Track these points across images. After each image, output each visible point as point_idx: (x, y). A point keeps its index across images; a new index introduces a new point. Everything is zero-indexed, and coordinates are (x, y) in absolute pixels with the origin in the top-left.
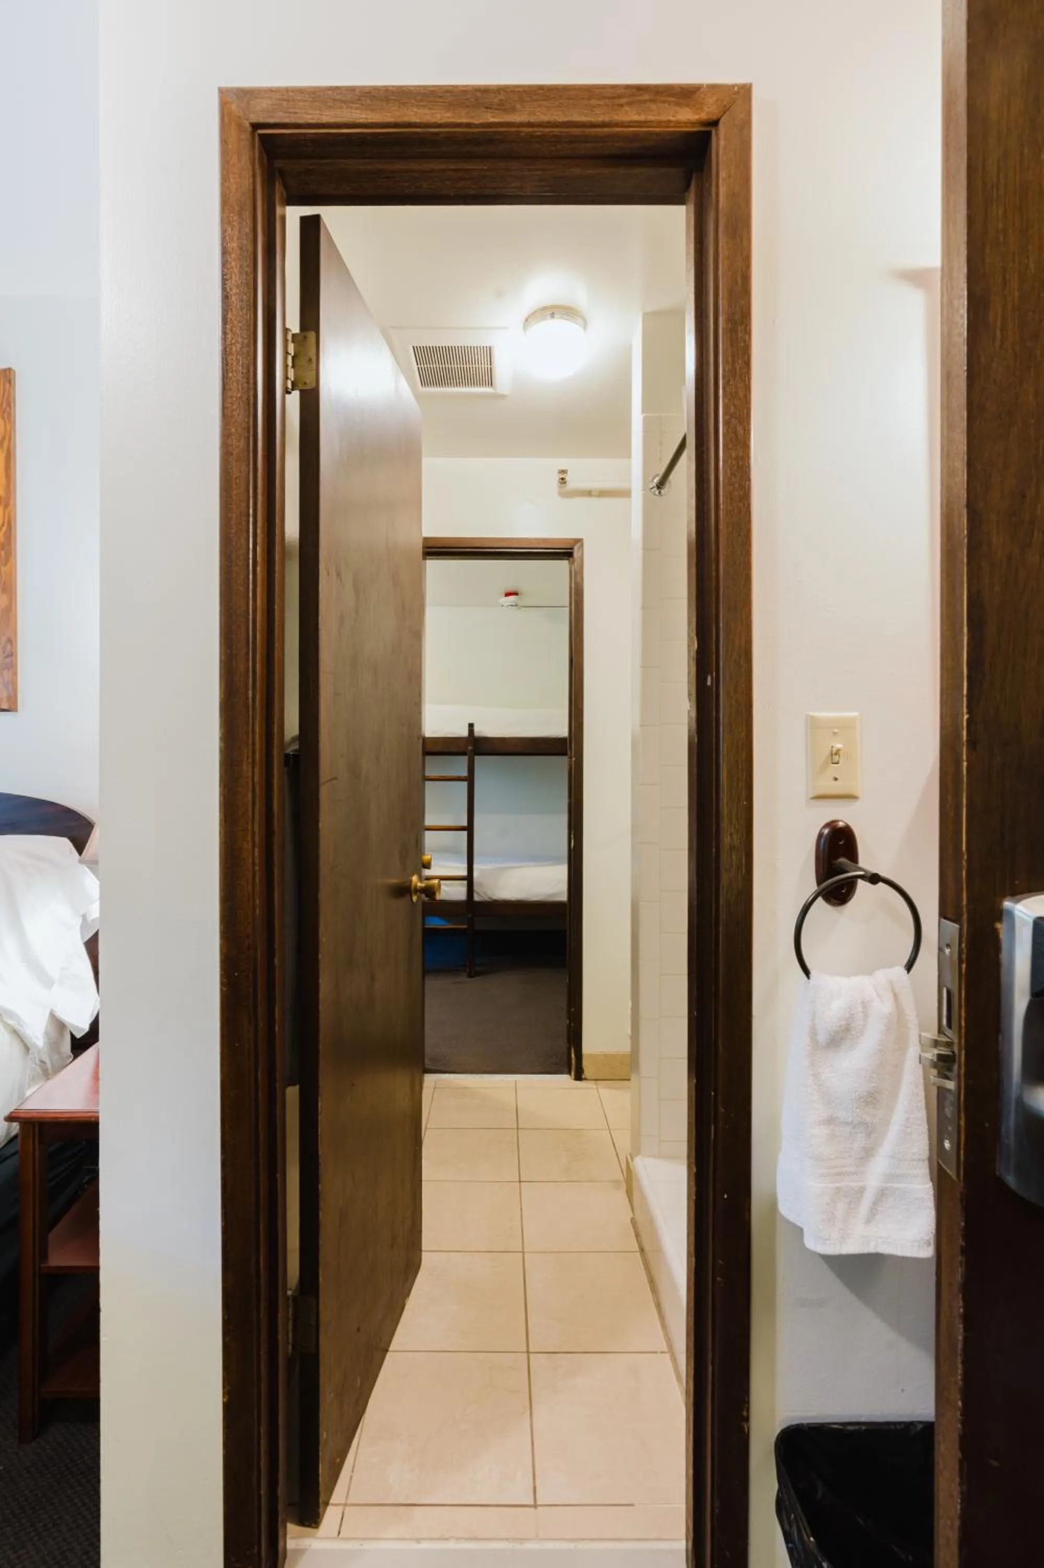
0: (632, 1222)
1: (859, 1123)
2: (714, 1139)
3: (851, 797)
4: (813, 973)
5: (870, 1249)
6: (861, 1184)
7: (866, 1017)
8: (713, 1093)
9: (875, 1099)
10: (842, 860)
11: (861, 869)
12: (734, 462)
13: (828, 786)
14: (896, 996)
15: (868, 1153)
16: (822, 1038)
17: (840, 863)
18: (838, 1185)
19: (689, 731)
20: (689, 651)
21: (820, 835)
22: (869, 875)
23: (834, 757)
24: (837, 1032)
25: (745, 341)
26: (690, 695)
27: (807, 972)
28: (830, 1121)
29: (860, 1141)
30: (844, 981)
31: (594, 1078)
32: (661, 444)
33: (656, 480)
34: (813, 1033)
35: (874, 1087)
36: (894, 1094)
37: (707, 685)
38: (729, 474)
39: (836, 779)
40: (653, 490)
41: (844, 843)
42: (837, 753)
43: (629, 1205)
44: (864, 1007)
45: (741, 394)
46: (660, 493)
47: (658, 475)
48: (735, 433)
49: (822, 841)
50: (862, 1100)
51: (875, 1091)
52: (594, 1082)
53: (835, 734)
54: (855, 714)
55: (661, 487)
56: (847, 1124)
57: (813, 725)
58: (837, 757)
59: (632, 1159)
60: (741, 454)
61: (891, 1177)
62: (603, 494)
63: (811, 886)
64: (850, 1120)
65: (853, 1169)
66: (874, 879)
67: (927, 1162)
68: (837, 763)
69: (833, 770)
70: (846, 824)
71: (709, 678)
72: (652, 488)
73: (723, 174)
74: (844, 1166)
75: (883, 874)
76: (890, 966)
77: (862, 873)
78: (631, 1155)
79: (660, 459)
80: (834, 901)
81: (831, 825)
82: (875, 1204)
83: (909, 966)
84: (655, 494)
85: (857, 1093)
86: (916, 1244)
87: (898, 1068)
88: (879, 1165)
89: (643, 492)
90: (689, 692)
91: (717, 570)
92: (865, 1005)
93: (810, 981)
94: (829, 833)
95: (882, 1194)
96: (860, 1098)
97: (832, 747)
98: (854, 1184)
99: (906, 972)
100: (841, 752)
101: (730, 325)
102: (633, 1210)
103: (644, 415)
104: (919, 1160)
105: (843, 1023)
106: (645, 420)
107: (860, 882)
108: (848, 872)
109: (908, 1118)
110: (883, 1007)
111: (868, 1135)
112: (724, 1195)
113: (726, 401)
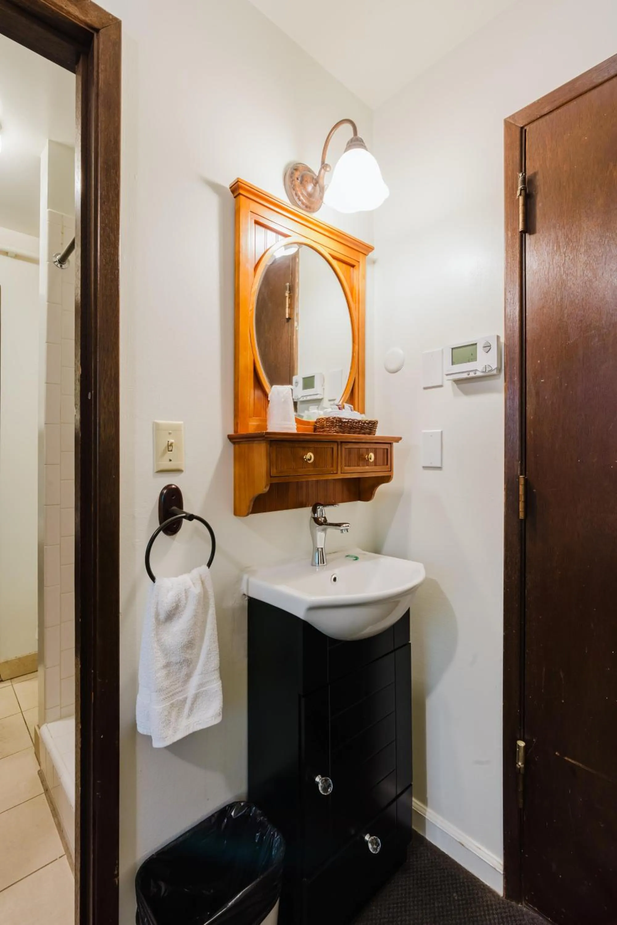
0: (38, 773)
1: (184, 660)
2: (94, 703)
3: (179, 471)
4: (157, 580)
5: (191, 731)
6: (185, 696)
7: (187, 597)
8: (92, 671)
9: (192, 644)
10: (174, 508)
11: (184, 513)
12: (108, 256)
13: (166, 465)
14: (203, 583)
15: (189, 676)
16: (162, 616)
17: (173, 510)
18: (172, 702)
19: (76, 429)
20: (76, 375)
21: (162, 494)
22: (188, 516)
23: (169, 447)
24: (171, 611)
25: (116, 180)
26: (76, 404)
27: (153, 578)
28: (168, 665)
29: (184, 671)
30: (174, 579)
31: (9, 678)
32: (62, 233)
33: (58, 257)
34: (157, 615)
35: (191, 637)
36: (202, 638)
37: (88, 399)
38: (104, 263)
39: (170, 460)
40: (56, 263)
41: (175, 498)
42: (171, 445)
43: (37, 762)
44: (186, 592)
45: (113, 213)
46: (61, 266)
47: (60, 254)
48: (109, 237)
49: (163, 497)
50: (185, 647)
51: (192, 640)
52: (9, 681)
53: (170, 433)
54: (181, 422)
55: (62, 262)
56: (177, 663)
57: (157, 428)
58: (171, 447)
59: (39, 728)
60: (112, 252)
61: (201, 685)
62: (17, 256)
63: (157, 525)
64: (178, 661)
65: (180, 689)
66: (191, 517)
67: (218, 670)
68: (171, 451)
69: (169, 455)
70: (176, 486)
71: (90, 394)
72: (55, 262)
73: (102, 67)
74: (175, 689)
75: (195, 514)
76: (200, 566)
77: (184, 515)
78: (38, 726)
79: (62, 244)
80: (169, 532)
81: (168, 487)
82: (193, 704)
83: (209, 565)
84: (58, 267)
85: (182, 644)
86: (213, 718)
87: (204, 622)
88: (195, 680)
89: (48, 263)
90: (76, 402)
91: (96, 322)
92: (186, 591)
93: (155, 584)
94: (166, 492)
95: (196, 697)
96: (184, 646)
97: (168, 442)
98: (181, 698)
99: (207, 568)
100: (173, 445)
101: (106, 167)
102: (40, 765)
103: (49, 210)
104: (214, 670)
105: (174, 604)
106: (50, 213)
107: (184, 520)
108: (177, 515)
109: (210, 649)
110: (197, 590)
111: (188, 666)
112: (101, 736)
113: (103, 214)
